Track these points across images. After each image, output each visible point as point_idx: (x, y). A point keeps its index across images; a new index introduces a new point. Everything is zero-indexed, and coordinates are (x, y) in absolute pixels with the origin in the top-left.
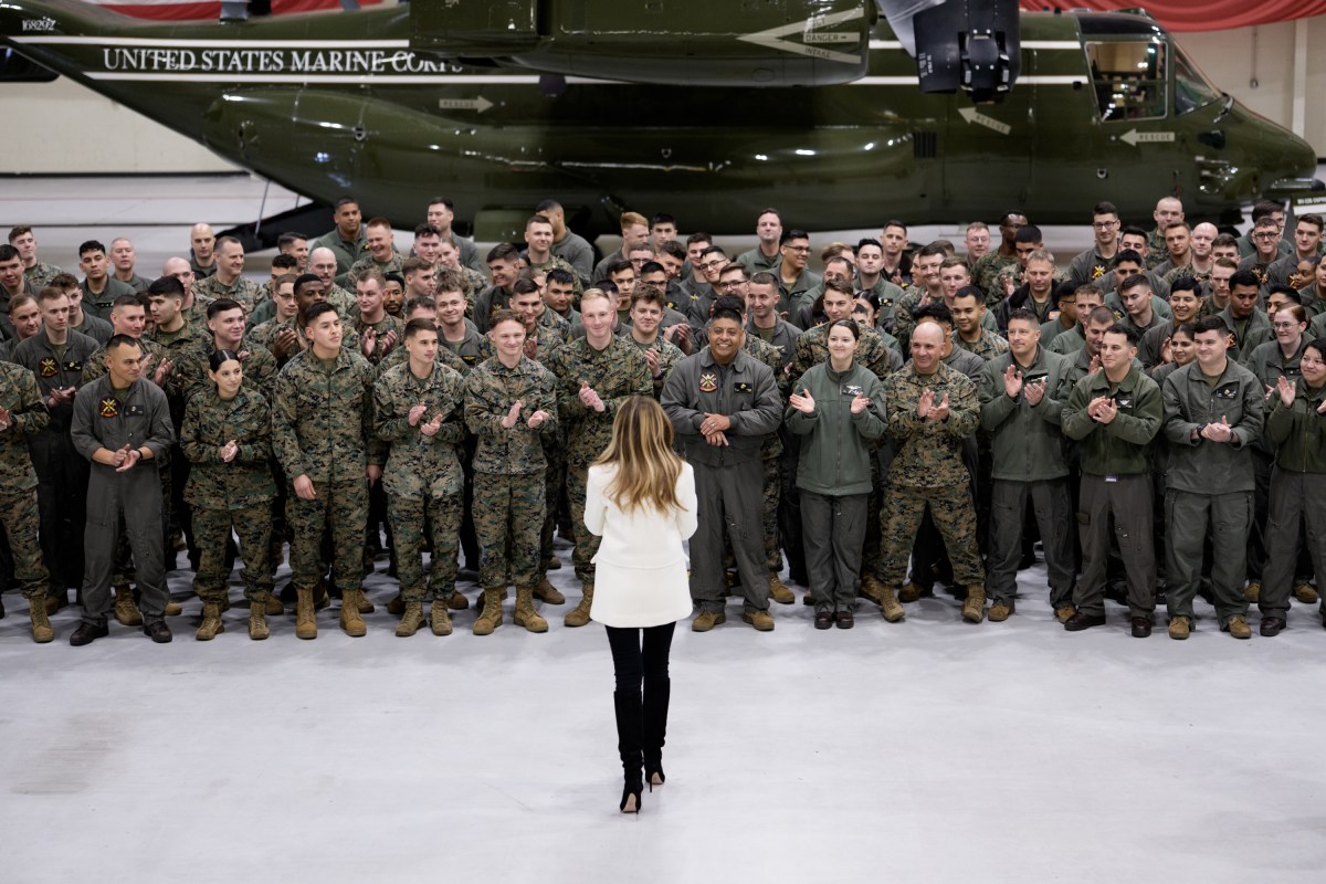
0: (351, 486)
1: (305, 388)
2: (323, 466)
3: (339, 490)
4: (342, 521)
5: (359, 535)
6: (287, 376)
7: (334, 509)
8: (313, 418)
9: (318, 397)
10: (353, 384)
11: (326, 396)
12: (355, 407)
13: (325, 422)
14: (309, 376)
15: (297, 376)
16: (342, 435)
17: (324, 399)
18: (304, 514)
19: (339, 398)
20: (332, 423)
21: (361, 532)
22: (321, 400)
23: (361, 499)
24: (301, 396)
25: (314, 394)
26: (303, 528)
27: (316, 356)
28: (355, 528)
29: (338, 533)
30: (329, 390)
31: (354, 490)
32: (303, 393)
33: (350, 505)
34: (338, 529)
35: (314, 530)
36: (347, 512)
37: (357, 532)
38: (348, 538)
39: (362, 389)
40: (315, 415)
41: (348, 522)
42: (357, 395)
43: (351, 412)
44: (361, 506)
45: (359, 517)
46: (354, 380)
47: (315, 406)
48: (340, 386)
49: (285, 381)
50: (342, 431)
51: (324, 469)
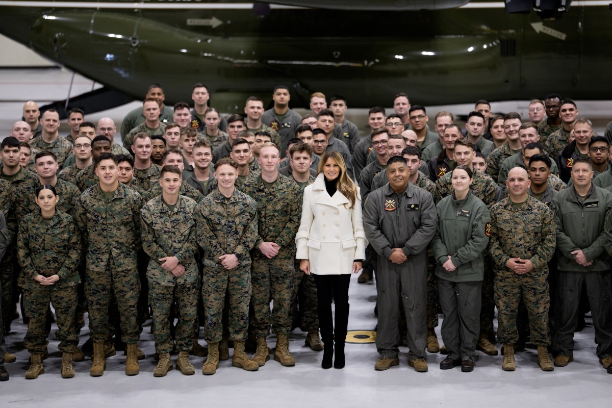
0: (125, 276)
1: (91, 209)
2: (102, 261)
3: (117, 279)
4: (121, 299)
5: (132, 309)
6: (80, 201)
7: (116, 291)
8: (96, 230)
9: (98, 216)
10: (124, 209)
11: (104, 216)
12: (125, 224)
13: (105, 233)
14: (94, 201)
15: (85, 201)
16: (116, 242)
17: (102, 218)
18: (93, 293)
19: (114, 218)
20: (109, 234)
21: (133, 306)
22: (100, 218)
23: (132, 285)
24: (88, 215)
25: (96, 214)
26: (92, 302)
27: (101, 189)
28: (129, 304)
29: (120, 306)
30: (106, 212)
31: (127, 279)
32: (89, 213)
33: (125, 289)
34: (120, 304)
35: (100, 304)
36: (124, 293)
37: (130, 306)
38: (126, 310)
39: (131, 213)
40: (97, 228)
41: (124, 300)
42: (127, 217)
43: (122, 227)
44: (132, 289)
45: (131, 297)
46: (126, 207)
47: (96, 222)
48: (115, 210)
49: (79, 204)
50: (116, 239)
51: (102, 263)
